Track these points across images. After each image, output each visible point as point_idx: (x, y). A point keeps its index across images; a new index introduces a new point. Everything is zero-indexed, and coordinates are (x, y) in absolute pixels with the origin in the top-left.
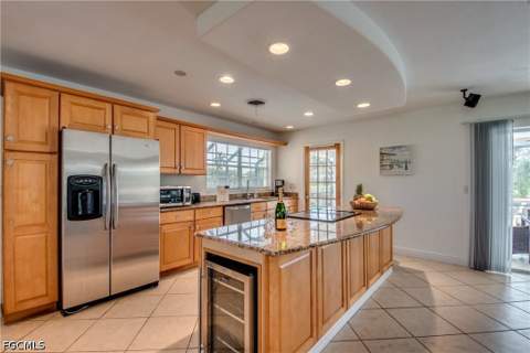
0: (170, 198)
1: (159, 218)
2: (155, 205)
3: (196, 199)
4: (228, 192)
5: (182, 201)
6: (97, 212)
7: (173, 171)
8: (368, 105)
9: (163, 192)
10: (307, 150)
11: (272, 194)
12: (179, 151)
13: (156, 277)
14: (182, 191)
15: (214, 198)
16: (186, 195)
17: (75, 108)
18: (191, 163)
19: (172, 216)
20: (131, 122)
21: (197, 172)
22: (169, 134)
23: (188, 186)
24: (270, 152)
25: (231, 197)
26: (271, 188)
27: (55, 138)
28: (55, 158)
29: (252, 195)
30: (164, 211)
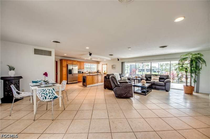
1: (78, 75)
2: (77, 74)
3: (83, 73)
5: (80, 73)
9: (78, 71)
12: (80, 66)
14: (80, 71)
17: (69, 62)
18: (82, 67)
19: (79, 75)
20: (75, 63)
21: (83, 69)
22: (79, 63)
23: (82, 71)
24: (96, 65)
25: (88, 73)
26: (97, 72)
27: (67, 65)
28: (67, 68)
29: (92, 72)
30: (78, 74)
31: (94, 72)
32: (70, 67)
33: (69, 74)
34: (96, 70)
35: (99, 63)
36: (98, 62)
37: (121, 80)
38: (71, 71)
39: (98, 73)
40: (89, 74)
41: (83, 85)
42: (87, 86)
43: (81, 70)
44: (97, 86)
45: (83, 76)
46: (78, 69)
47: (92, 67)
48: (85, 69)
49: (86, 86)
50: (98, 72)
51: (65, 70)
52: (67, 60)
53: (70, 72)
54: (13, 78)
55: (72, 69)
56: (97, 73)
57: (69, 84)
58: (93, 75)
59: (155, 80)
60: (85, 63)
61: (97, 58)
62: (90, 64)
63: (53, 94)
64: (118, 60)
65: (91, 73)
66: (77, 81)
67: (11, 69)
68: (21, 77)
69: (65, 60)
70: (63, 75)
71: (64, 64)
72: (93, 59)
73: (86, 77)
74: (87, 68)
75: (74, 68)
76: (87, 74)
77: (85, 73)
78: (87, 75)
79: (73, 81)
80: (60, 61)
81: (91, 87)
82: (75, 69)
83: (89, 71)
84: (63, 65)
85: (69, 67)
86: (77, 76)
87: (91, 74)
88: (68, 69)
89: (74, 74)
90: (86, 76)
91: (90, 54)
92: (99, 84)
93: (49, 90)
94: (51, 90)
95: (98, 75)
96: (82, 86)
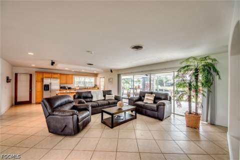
27: (42, 79)
28: (42, 82)
33: (45, 90)
35: (97, 76)
37: (104, 100)
38: (48, 87)
52: (43, 73)
55: (51, 83)
59: (149, 100)
64: (111, 71)
70: (36, 91)
71: (38, 77)
77: (74, 88)
83: (81, 86)
85: (45, 81)
88: (44, 84)
89: (53, 90)
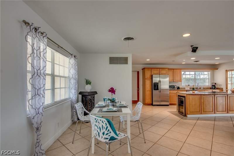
0: (172, 87)
2: (168, 89)
3: (178, 88)
4: (189, 87)
5: (174, 88)
6: (158, 89)
7: (172, 81)
8: (219, 58)
9: (170, 86)
10: (227, 71)
11: (211, 88)
13: (169, 104)
14: (174, 86)
15: (185, 88)
16: (175, 87)
17: (154, 71)
18: (177, 78)
19: (172, 92)
21: (179, 81)
22: (171, 73)
24: (210, 72)
25: (190, 88)
26: (210, 86)
27: (151, 76)
28: (151, 80)
29: (200, 88)
30: (170, 90)
31: (204, 88)
32: (156, 79)
33: (154, 89)
34: (208, 84)
35: (217, 69)
36: (214, 67)
38: (158, 86)
39: (214, 91)
40: (191, 92)
41: (179, 112)
42: (188, 116)
43: (175, 83)
44: (215, 119)
45: (179, 96)
46: (170, 82)
47: (199, 78)
48: (183, 82)
49: (185, 116)
50: (214, 87)
51: (148, 83)
52: (152, 68)
53: (156, 86)
54: (88, 93)
55: (160, 81)
56: (211, 91)
57: (155, 105)
58: (201, 95)
60: (182, 70)
61: (213, 57)
62: (193, 73)
63: (109, 132)
65: (197, 88)
66: (168, 102)
67: (88, 82)
68: (96, 93)
69: (148, 68)
70: (146, 91)
71: (148, 74)
72: (202, 62)
73: (184, 97)
74: (188, 80)
75: (161, 80)
76: (187, 91)
77: (184, 89)
78: (188, 93)
79: (162, 101)
80: (142, 70)
81: (198, 119)
82: (165, 83)
83: (192, 84)
84: (146, 76)
85: (154, 79)
86: (168, 94)
87: (196, 92)
88: (153, 82)
89: (162, 89)
90: (185, 95)
91: (194, 50)
92: (217, 115)
93: (103, 122)
94: (105, 123)
95: (214, 94)
96: (177, 113)
